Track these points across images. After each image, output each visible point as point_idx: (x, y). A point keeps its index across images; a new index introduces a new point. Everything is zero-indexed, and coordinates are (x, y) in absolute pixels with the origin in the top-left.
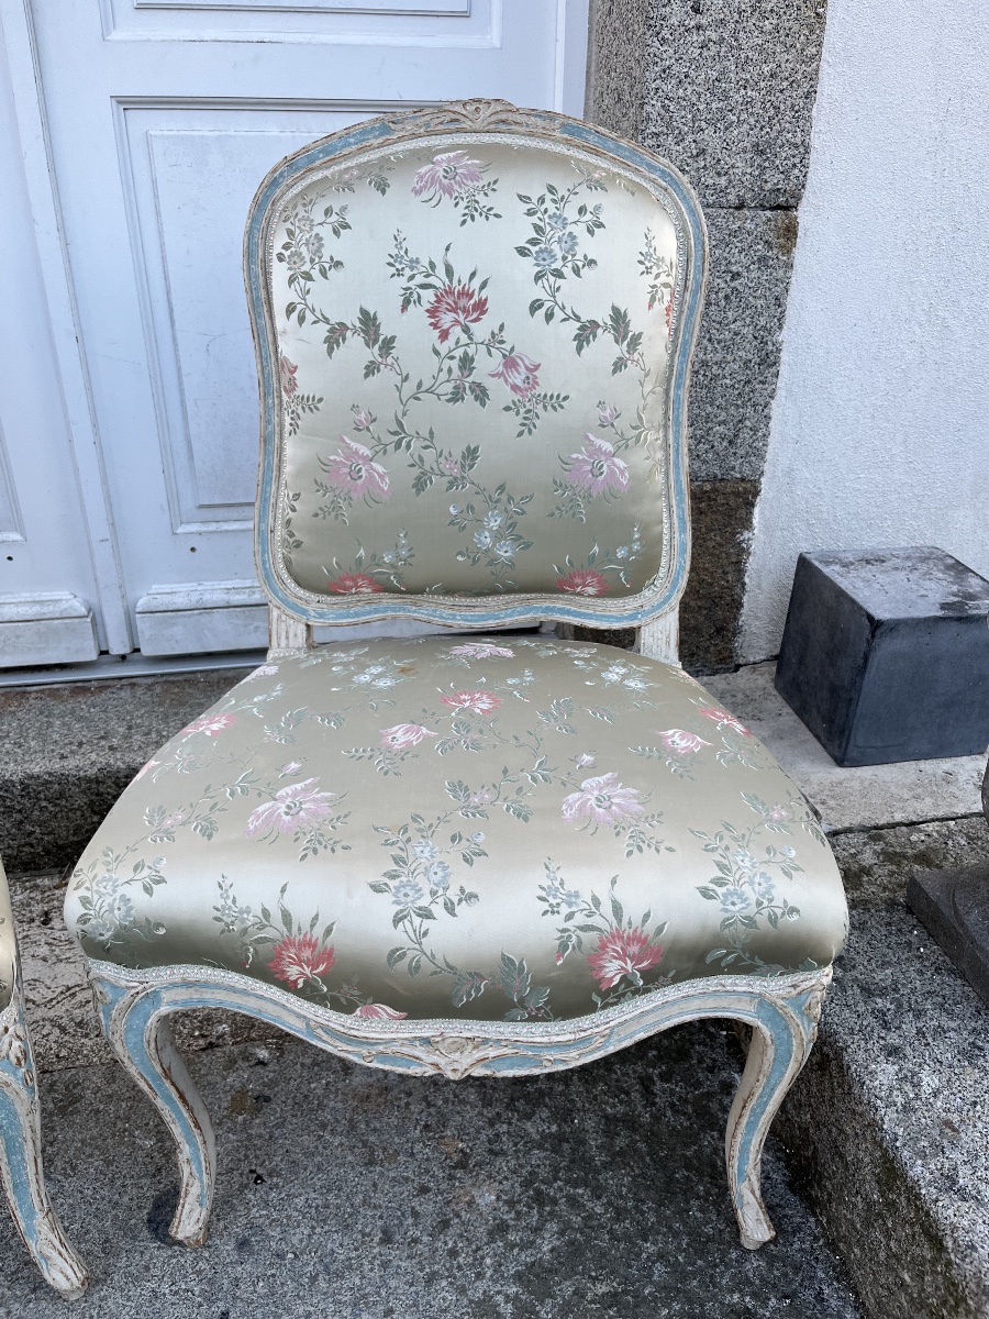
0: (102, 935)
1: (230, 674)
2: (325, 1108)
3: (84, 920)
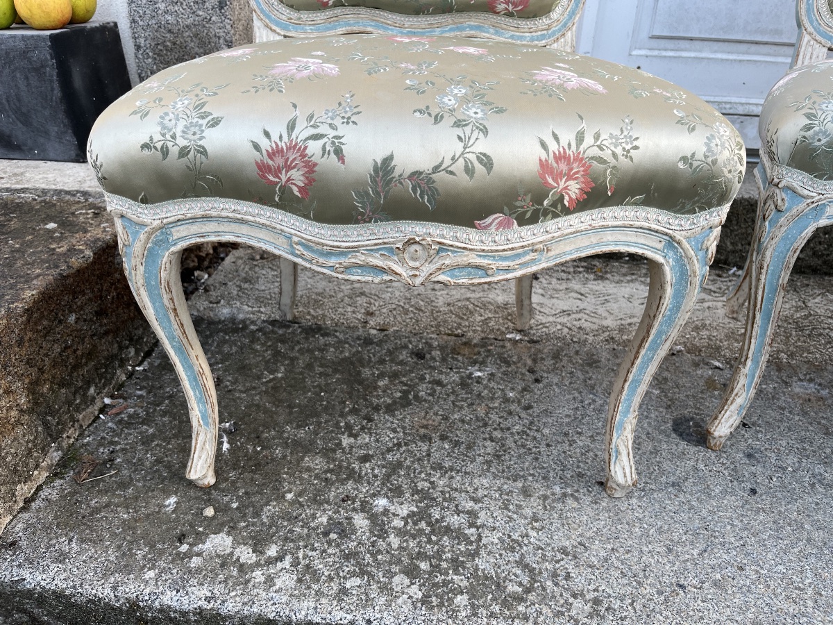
0: (819, 140)
2: (778, 399)
3: (808, 128)
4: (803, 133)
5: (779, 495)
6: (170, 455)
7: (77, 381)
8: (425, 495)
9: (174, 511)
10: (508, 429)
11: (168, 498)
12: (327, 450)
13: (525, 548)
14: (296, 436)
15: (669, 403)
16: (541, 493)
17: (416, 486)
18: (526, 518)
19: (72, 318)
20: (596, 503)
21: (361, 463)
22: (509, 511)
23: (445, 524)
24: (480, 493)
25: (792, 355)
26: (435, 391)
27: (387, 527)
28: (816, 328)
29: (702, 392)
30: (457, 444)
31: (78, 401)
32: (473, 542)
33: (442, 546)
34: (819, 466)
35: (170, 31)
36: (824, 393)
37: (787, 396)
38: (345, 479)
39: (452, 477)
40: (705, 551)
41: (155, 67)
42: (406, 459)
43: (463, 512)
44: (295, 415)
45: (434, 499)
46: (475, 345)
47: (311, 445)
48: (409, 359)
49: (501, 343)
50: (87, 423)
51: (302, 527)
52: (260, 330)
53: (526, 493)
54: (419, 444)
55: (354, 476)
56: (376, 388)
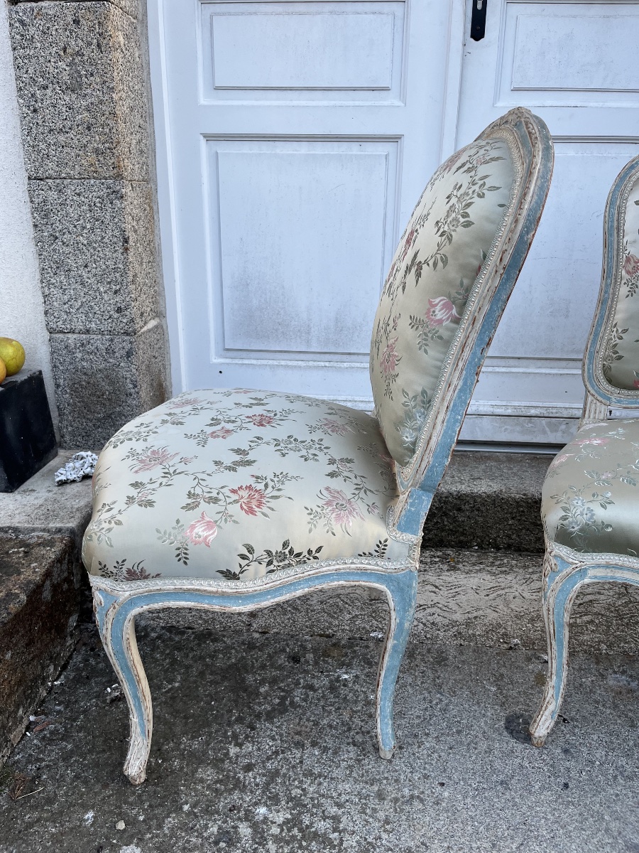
0: (573, 528)
1: (487, 454)
2: (594, 693)
3: (565, 518)
4: (561, 521)
5: (586, 788)
6: (87, 770)
7: (10, 707)
8: (297, 803)
9: (92, 825)
10: (368, 732)
11: (86, 812)
12: (217, 760)
13: (377, 849)
14: (191, 747)
15: (504, 700)
16: (393, 796)
17: (290, 793)
18: (380, 821)
19: (8, 656)
20: (438, 804)
21: (245, 772)
22: (366, 814)
23: (313, 829)
24: (343, 798)
25: (610, 646)
26: (308, 696)
27: (266, 834)
28: (634, 616)
29: (532, 688)
30: (325, 750)
31: (10, 724)
32: (336, 846)
33: (311, 850)
34: (622, 759)
35: (85, 374)
36: (634, 685)
37: (602, 689)
38: (232, 789)
39: (320, 784)
40: (522, 844)
41: (71, 401)
42: (282, 767)
43: (328, 818)
44: (190, 725)
45: (305, 806)
46: (344, 647)
47: (203, 756)
48: (287, 663)
49: (366, 643)
50: (17, 742)
51: (197, 837)
52: (159, 637)
53: (381, 796)
54: (294, 751)
55: (239, 786)
56: (258, 694)
